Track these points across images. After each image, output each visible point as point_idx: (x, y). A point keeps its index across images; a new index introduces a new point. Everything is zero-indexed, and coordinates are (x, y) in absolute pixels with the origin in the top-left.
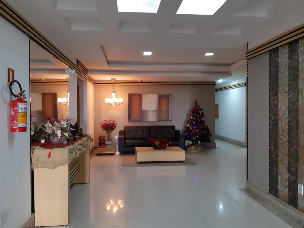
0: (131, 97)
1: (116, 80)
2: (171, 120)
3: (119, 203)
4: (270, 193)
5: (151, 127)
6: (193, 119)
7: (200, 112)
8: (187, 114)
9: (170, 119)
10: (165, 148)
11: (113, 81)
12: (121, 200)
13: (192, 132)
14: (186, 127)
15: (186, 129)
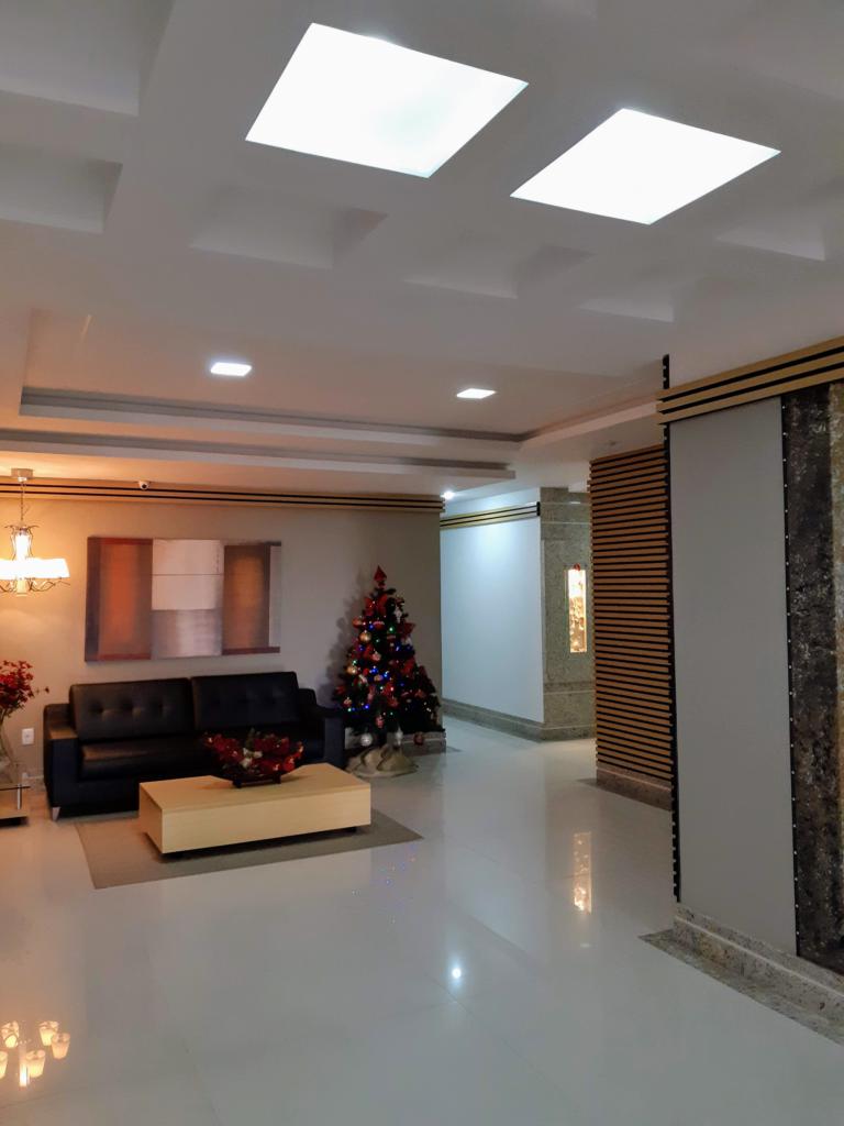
0: (98, 550)
1: (35, 474)
2: (276, 650)
3: (47, 1037)
4: (799, 954)
5: (194, 683)
6: (373, 640)
7: (398, 613)
8: (340, 623)
9: (272, 643)
10: (283, 777)
11: (20, 480)
12: (54, 1025)
13: (370, 696)
14: (340, 676)
15: (341, 682)
